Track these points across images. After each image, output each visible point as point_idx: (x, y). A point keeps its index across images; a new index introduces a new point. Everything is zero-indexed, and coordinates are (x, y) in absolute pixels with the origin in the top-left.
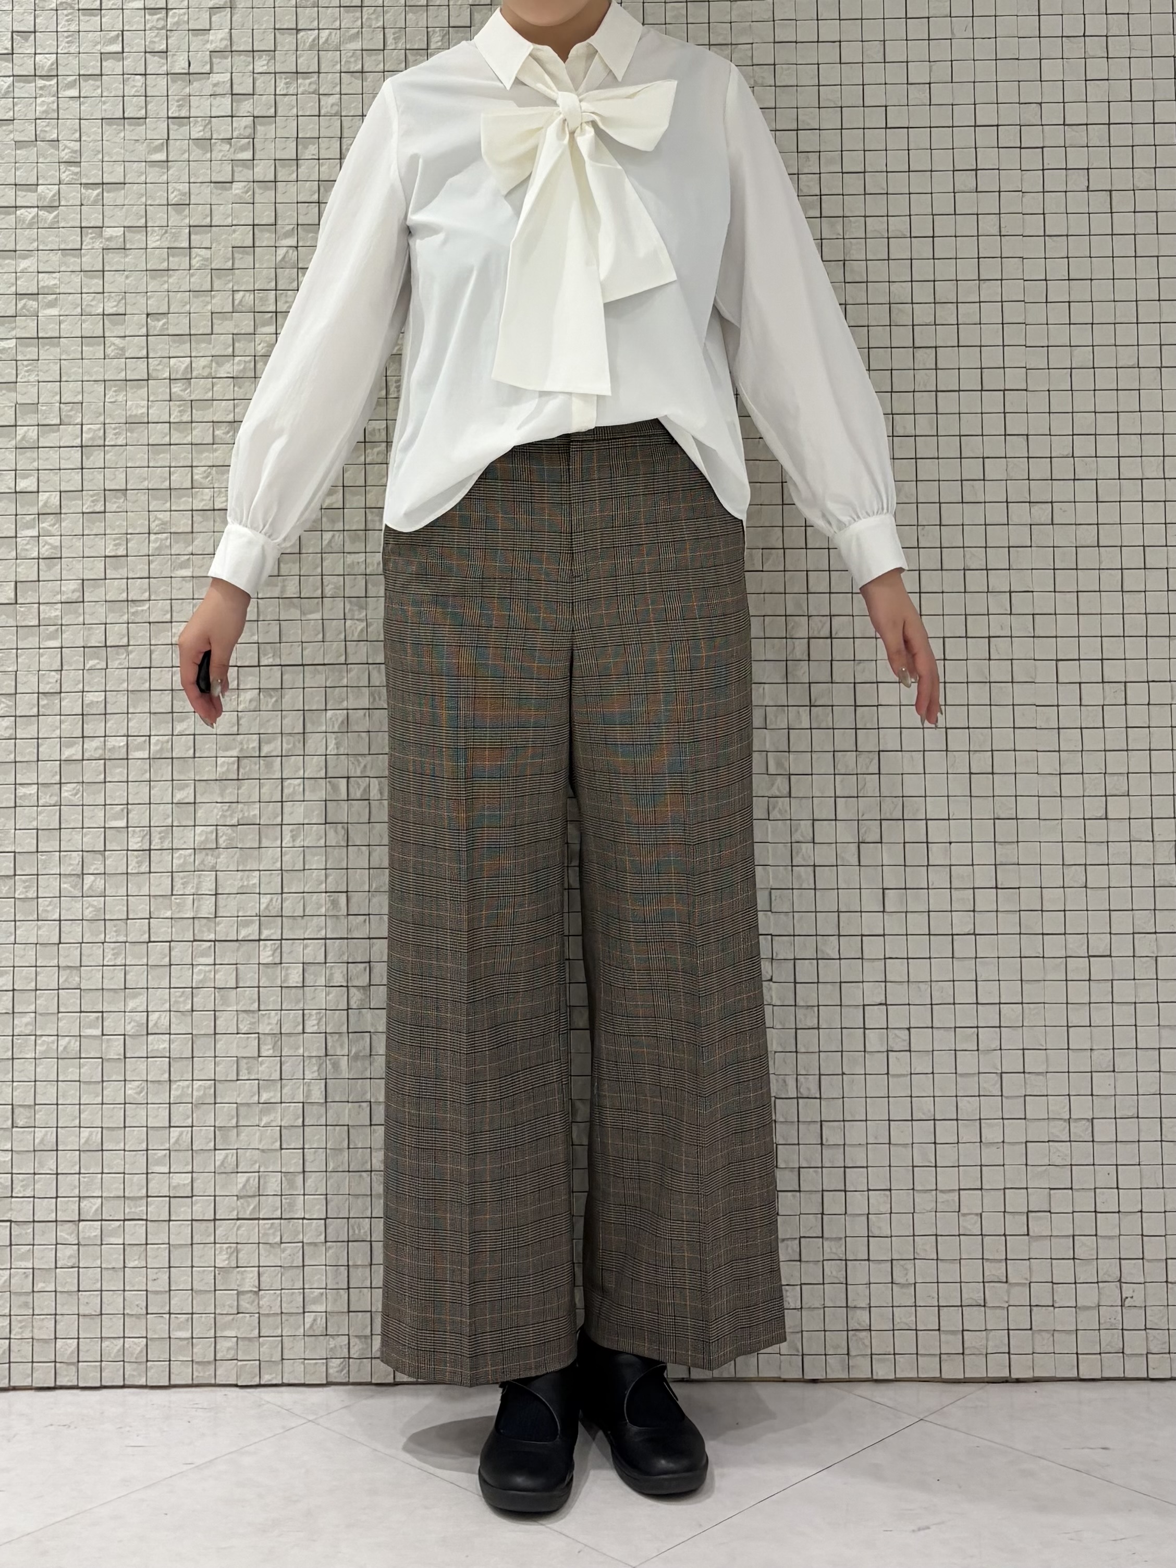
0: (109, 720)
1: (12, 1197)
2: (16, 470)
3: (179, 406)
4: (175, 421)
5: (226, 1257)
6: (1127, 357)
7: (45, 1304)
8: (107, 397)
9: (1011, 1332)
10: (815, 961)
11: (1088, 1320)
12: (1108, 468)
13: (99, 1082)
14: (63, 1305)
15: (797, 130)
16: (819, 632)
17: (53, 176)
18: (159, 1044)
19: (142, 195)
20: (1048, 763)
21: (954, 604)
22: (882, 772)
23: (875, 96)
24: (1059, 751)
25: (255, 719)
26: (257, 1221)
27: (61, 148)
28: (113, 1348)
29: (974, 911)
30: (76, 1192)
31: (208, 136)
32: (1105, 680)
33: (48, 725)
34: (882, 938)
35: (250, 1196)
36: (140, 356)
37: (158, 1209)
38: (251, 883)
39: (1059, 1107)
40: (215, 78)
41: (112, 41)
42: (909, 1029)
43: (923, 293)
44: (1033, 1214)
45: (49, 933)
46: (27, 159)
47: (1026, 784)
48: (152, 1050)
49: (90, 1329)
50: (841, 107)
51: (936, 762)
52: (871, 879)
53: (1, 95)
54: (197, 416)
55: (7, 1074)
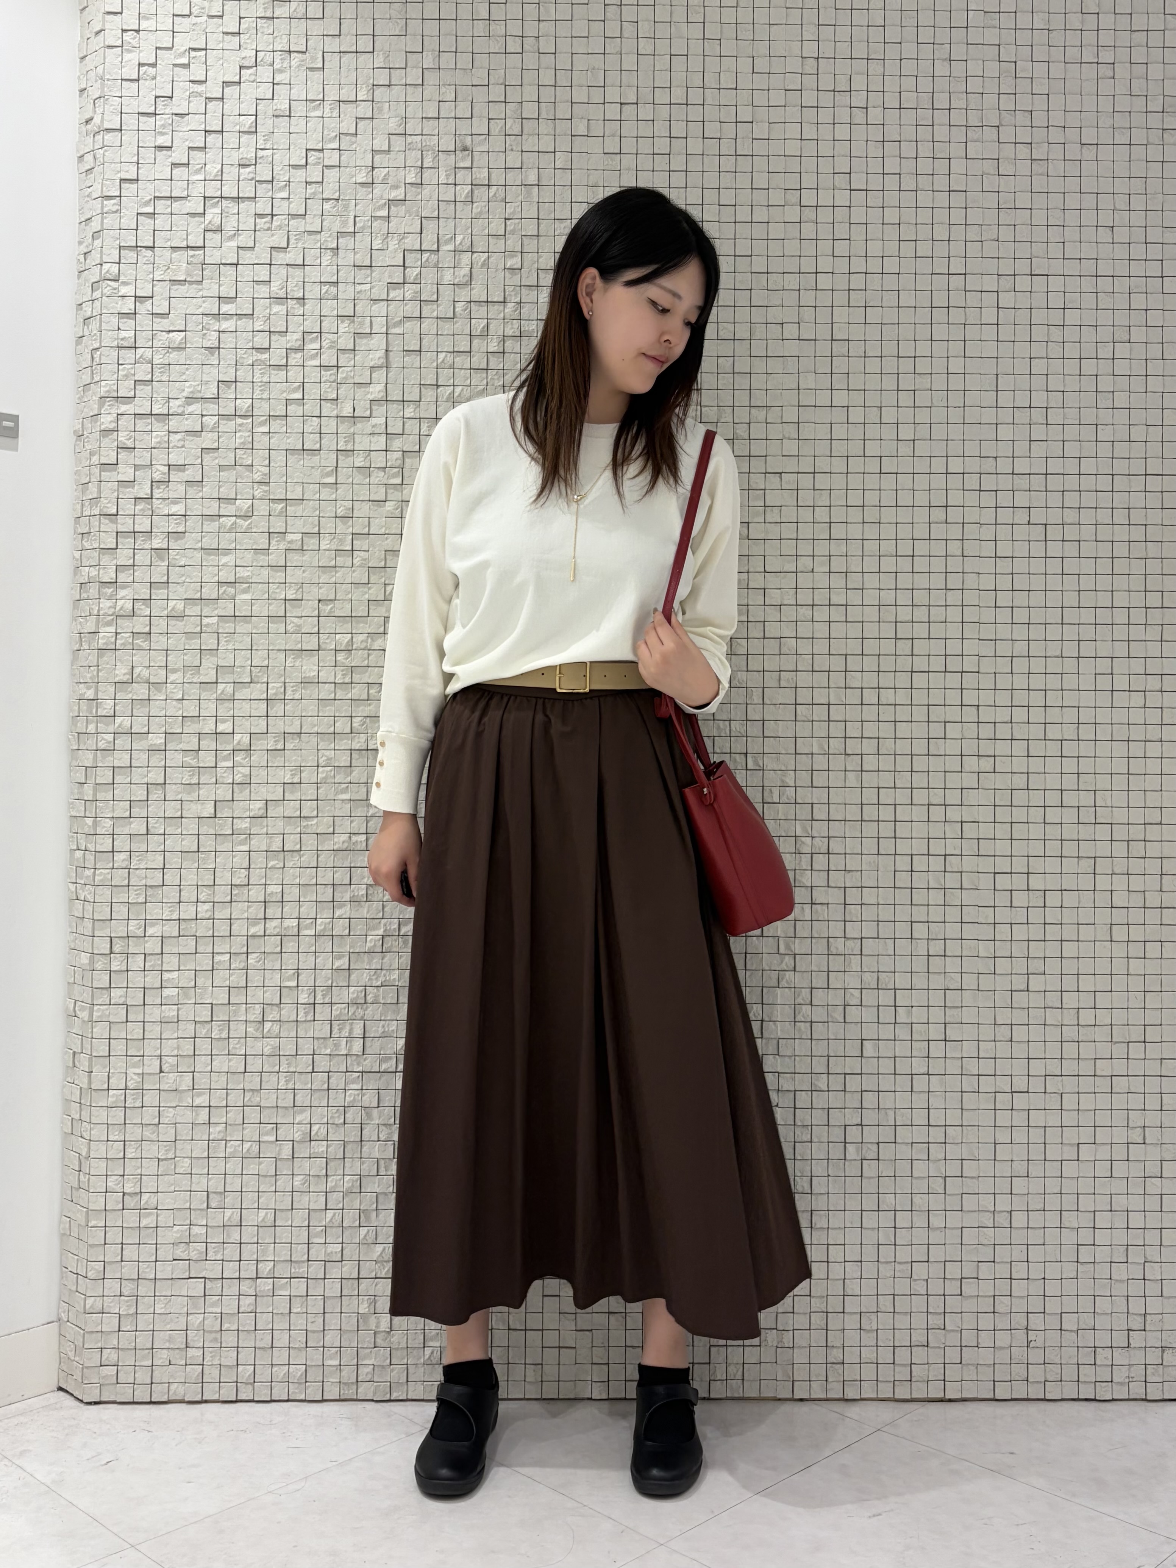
0: (285, 906)
1: (206, 1260)
2: (216, 717)
3: (342, 671)
4: (340, 682)
5: (366, 1306)
6: (1054, 649)
7: (230, 1339)
8: (287, 662)
9: (946, 1365)
10: (810, 1092)
11: (1003, 1356)
12: (1037, 732)
13: (272, 1176)
14: (244, 1340)
15: (814, 473)
16: (820, 849)
17: (246, 493)
18: (320, 1147)
19: (316, 509)
20: (986, 949)
21: (920, 830)
22: (863, 953)
23: (872, 449)
24: (994, 940)
27: (255, 472)
28: (280, 1372)
29: (928, 1057)
30: (255, 1257)
31: (368, 465)
32: (1030, 888)
33: (238, 910)
34: (860, 1076)
36: (313, 632)
37: (316, 1270)
38: (391, 1029)
39: (987, 1202)
40: (373, 421)
41: (295, 390)
42: (878, 1143)
43: (904, 598)
44: (965, 1280)
45: (237, 1064)
46: (228, 479)
47: (969, 965)
48: (314, 1153)
49: (263, 1359)
50: (847, 457)
51: (903, 946)
52: (853, 1032)
53: (208, 430)
54: (356, 678)
55: (204, 1168)
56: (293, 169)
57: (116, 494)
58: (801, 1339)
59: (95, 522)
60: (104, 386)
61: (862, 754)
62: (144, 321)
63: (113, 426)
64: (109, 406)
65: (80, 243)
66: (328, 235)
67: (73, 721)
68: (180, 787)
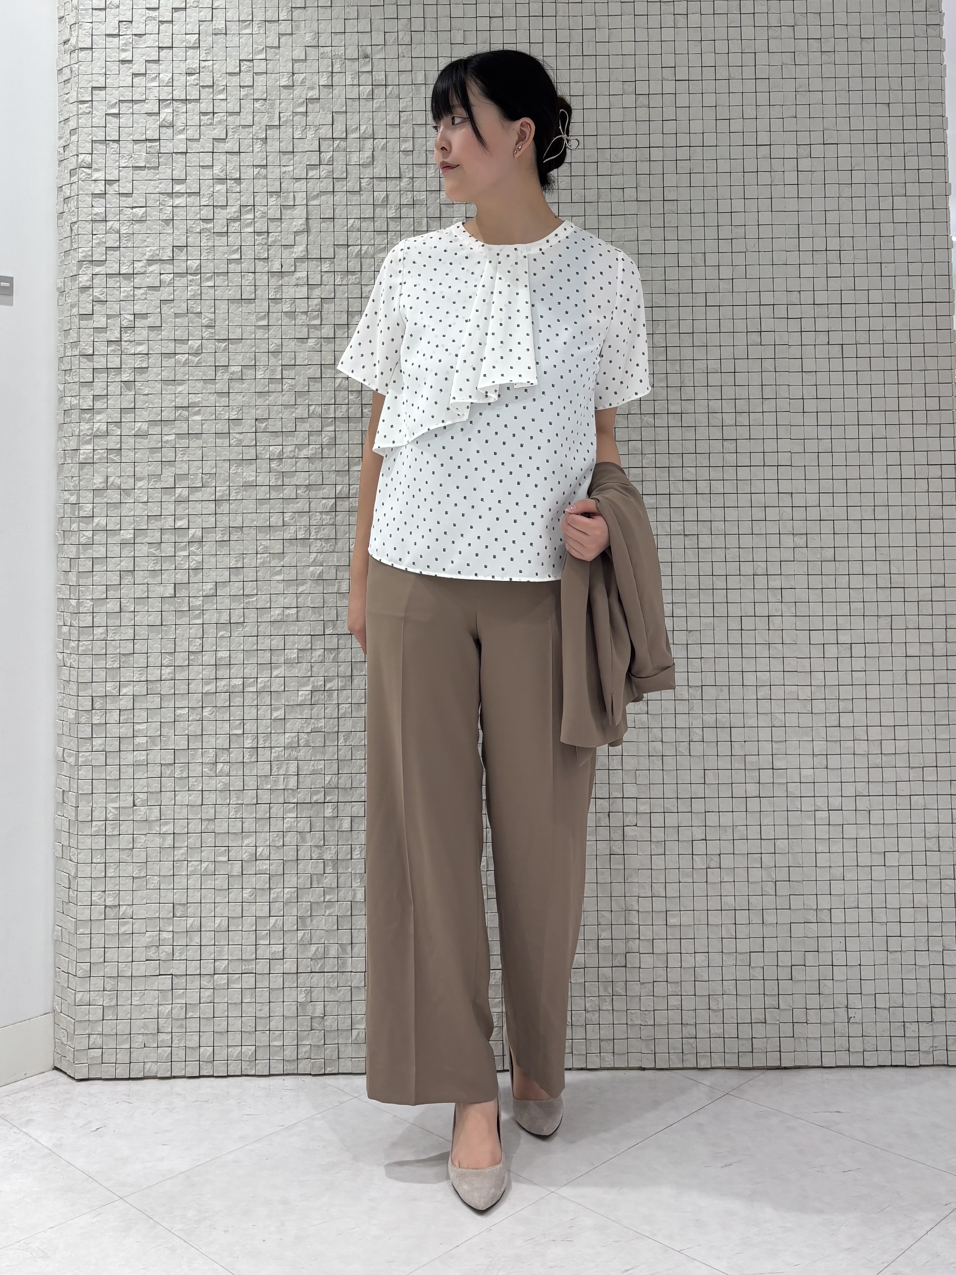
0: (232, 668)
1: (173, 960)
2: (175, 515)
3: (275, 476)
4: (273, 485)
5: (304, 995)
6: (852, 445)
7: (193, 1025)
8: (231, 470)
9: (781, 1038)
10: (663, 814)
11: (828, 1031)
12: (841, 513)
13: (225, 889)
14: (204, 1026)
17: (198, 335)
18: (264, 866)
19: (253, 347)
20: (805, 693)
21: (748, 595)
22: (704, 698)
23: (699, 286)
24: (811, 685)
25: (322, 667)
26: (323, 974)
27: (203, 318)
28: (235, 1052)
29: (759, 783)
30: (213, 957)
31: (293, 310)
32: (839, 642)
33: (195, 672)
34: (703, 799)
35: (319, 959)
36: (251, 445)
37: (262, 967)
38: (319, 767)
39: (811, 901)
40: (298, 275)
41: (234, 252)
42: (719, 855)
43: (728, 406)
44: (795, 967)
45: (195, 798)
46: (182, 324)
47: (791, 706)
48: (258, 870)
49: (221, 1041)
50: (679, 293)
51: (737, 692)
52: (697, 764)
53: (166, 285)
54: (286, 481)
55: (171, 884)
56: (229, 75)
57: (92, 338)
58: (661, 1017)
59: (75, 361)
60: (81, 253)
61: (698, 535)
62: (113, 200)
63: (88, 284)
64: (85, 268)
65: (60, 138)
66: (258, 128)
67: (59, 522)
68: (147, 573)
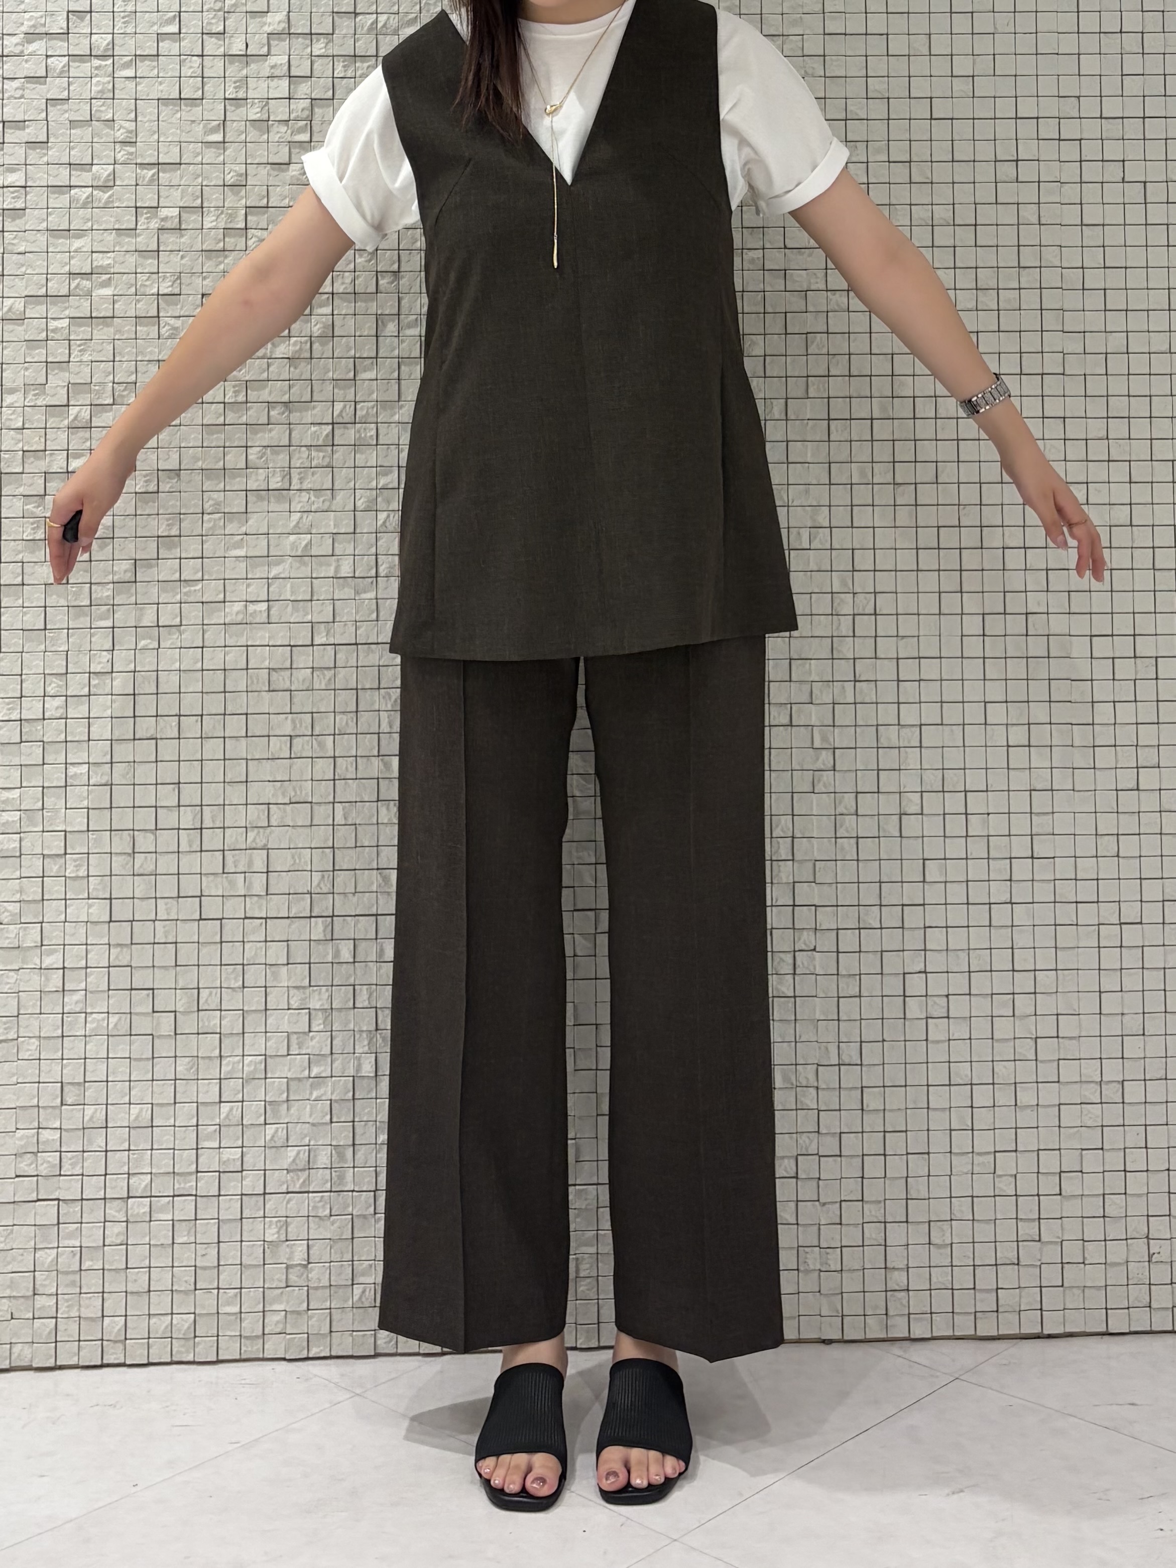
0: (161, 700)
1: (60, 1175)
2: (68, 450)
3: (234, 387)
4: (233, 400)
5: (276, 1230)
6: (1160, 343)
7: (92, 1282)
9: (1043, 1289)
10: (857, 931)
11: (1117, 1276)
12: (1141, 450)
13: (148, 1059)
14: (111, 1283)
15: (846, 120)
16: (864, 610)
17: (106, 156)
18: (212, 1021)
19: (198, 176)
20: (1083, 736)
21: (993, 581)
22: (924, 744)
23: (920, 88)
24: (1093, 724)
25: (309, 698)
26: (306, 1195)
27: (116, 128)
28: (160, 1325)
29: (1010, 880)
30: (126, 1169)
31: (265, 117)
32: (1138, 655)
33: (100, 705)
34: (922, 907)
35: (301, 1170)
37: (208, 1184)
38: (303, 860)
39: (1091, 1070)
40: (272, 60)
41: (170, 22)
42: (947, 996)
43: (965, 279)
44: (1066, 1174)
45: (99, 911)
46: (82, 138)
47: (1062, 757)
48: (202, 1027)
49: (138, 1307)
50: (888, 98)
51: (975, 735)
52: (913, 849)
53: (55, 75)
54: (252, 395)
55: (56, 1051)
58: (852, 1259)
61: (916, 484)
68: (20, 545)
